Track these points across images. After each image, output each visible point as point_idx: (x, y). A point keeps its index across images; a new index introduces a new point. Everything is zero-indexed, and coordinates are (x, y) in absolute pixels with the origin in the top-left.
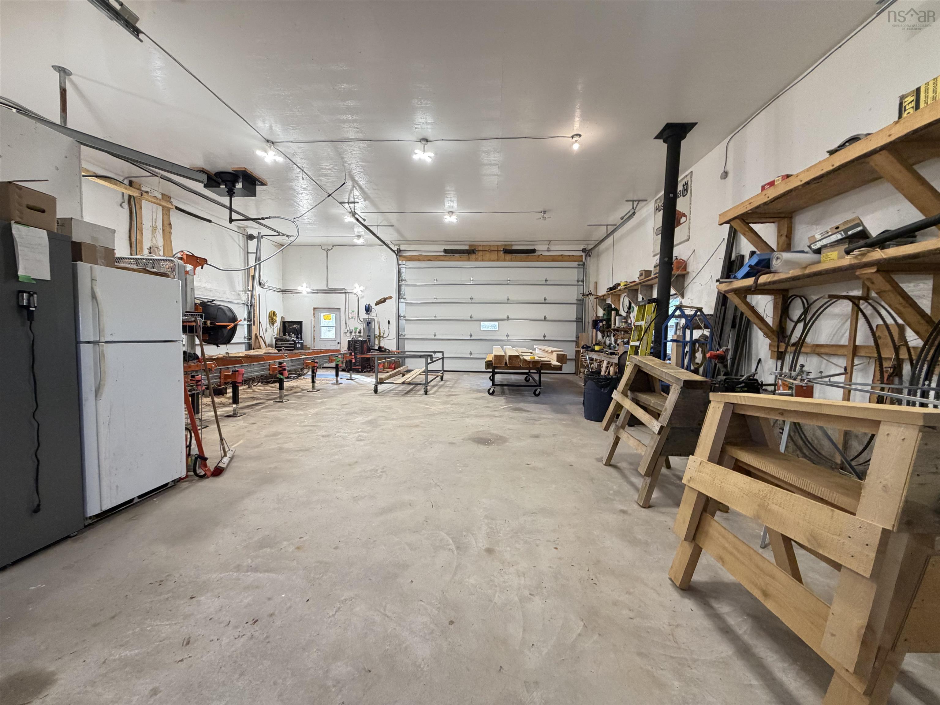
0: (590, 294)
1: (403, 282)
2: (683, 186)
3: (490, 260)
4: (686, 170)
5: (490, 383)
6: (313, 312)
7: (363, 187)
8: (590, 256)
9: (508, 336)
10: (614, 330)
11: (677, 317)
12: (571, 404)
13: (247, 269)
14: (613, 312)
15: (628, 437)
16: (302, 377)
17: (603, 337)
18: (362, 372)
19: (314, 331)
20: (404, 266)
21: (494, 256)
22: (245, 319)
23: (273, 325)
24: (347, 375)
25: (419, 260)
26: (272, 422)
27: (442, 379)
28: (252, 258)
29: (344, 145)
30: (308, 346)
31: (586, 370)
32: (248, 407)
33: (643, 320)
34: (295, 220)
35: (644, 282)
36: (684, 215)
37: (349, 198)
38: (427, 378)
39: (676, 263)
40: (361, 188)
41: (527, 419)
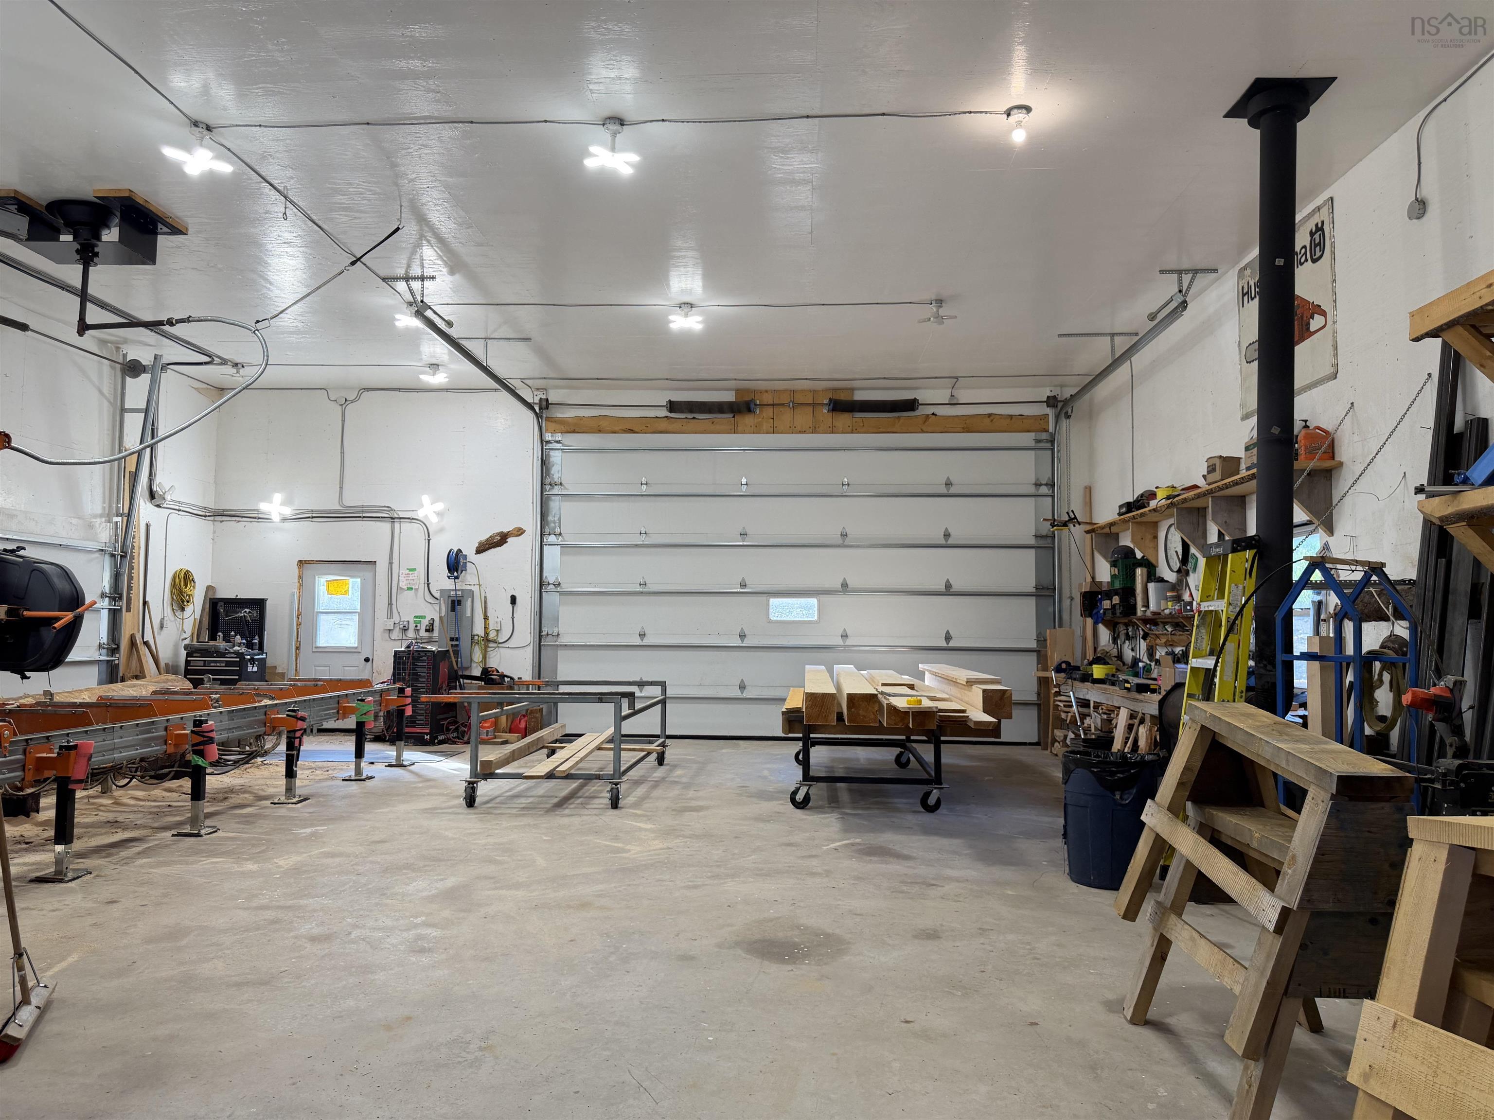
0: (1071, 520)
1: (556, 490)
2: (1312, 234)
3: (793, 430)
4: (1313, 193)
5: (798, 772)
6: (296, 570)
7: (449, 237)
8: (1068, 417)
9: (845, 636)
10: (1146, 621)
11: (1317, 587)
12: (1029, 835)
13: (119, 459)
14: (1139, 571)
15: (1192, 939)
16: (259, 760)
17: (1115, 640)
18: (431, 743)
19: (299, 624)
20: (559, 446)
21: (803, 417)
22: (103, 595)
23: (183, 609)
24: (390, 752)
25: (600, 431)
26: (165, 895)
27: (661, 760)
28: (134, 424)
29: (399, 134)
30: (279, 670)
31: (1071, 735)
32: (99, 850)
33: (1221, 596)
34: (259, 326)
35: (1220, 489)
36: (1319, 310)
37: (409, 266)
38: (617, 759)
39: (1306, 437)
40: (442, 241)
41: (903, 882)
